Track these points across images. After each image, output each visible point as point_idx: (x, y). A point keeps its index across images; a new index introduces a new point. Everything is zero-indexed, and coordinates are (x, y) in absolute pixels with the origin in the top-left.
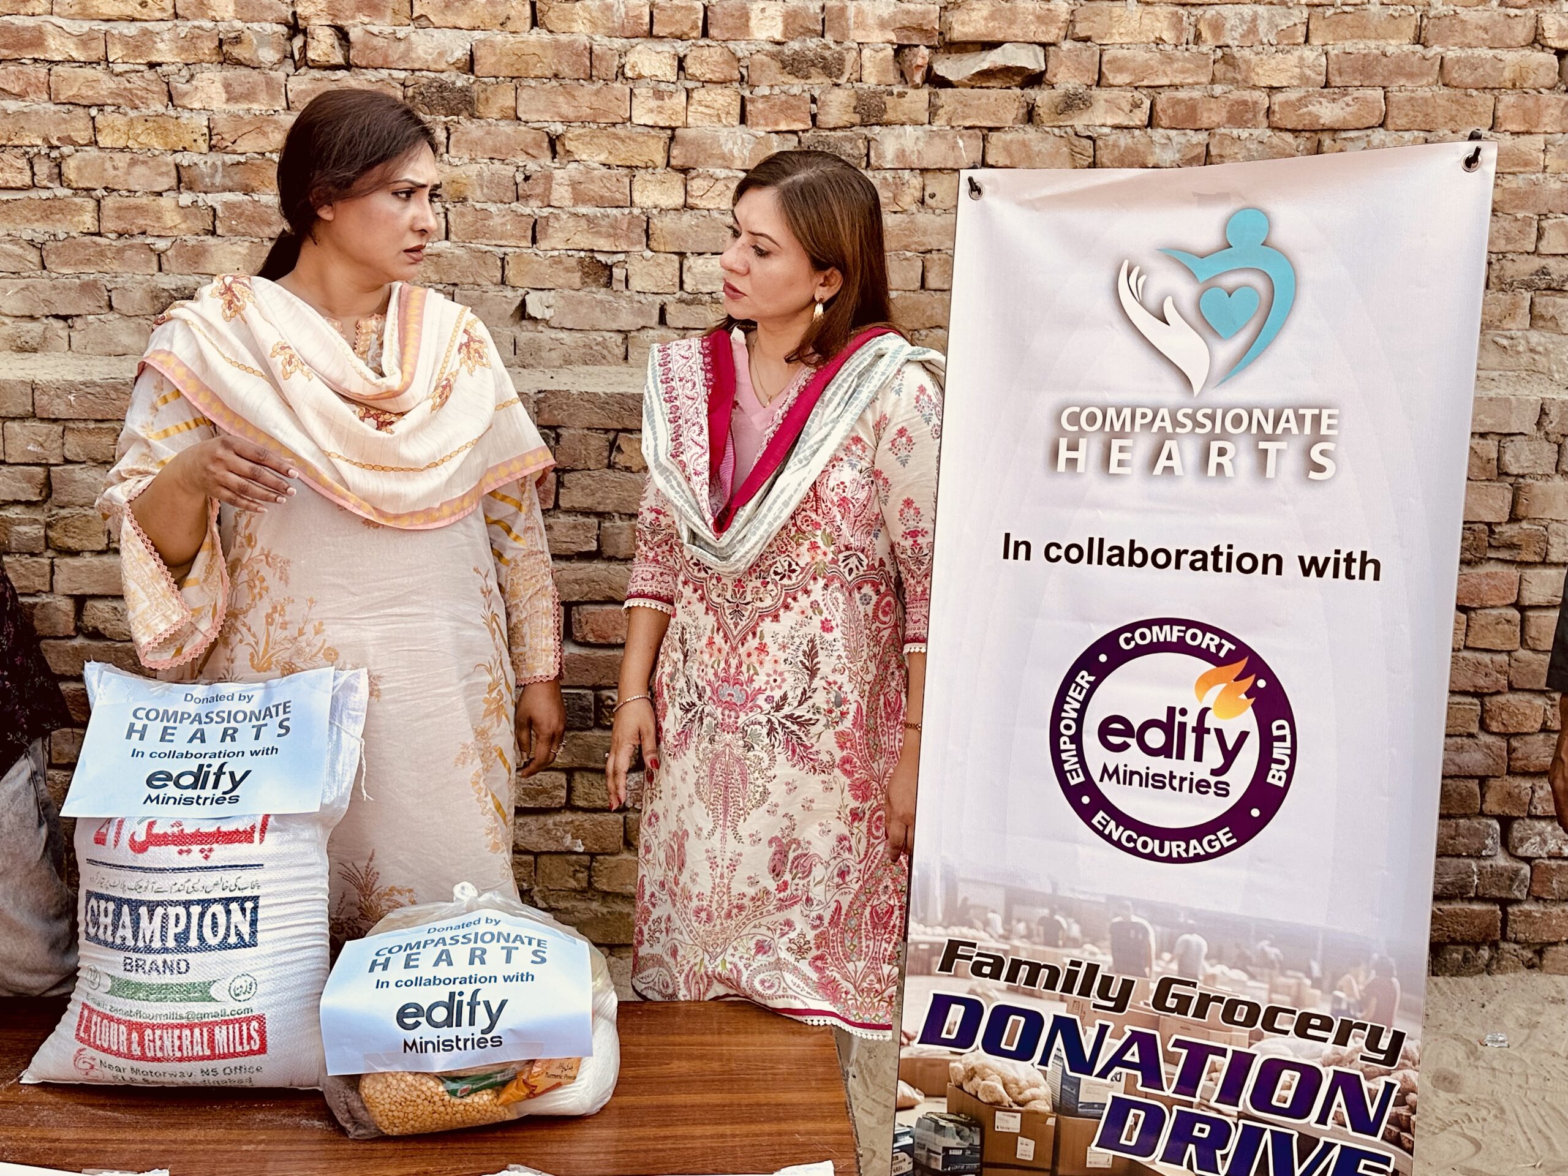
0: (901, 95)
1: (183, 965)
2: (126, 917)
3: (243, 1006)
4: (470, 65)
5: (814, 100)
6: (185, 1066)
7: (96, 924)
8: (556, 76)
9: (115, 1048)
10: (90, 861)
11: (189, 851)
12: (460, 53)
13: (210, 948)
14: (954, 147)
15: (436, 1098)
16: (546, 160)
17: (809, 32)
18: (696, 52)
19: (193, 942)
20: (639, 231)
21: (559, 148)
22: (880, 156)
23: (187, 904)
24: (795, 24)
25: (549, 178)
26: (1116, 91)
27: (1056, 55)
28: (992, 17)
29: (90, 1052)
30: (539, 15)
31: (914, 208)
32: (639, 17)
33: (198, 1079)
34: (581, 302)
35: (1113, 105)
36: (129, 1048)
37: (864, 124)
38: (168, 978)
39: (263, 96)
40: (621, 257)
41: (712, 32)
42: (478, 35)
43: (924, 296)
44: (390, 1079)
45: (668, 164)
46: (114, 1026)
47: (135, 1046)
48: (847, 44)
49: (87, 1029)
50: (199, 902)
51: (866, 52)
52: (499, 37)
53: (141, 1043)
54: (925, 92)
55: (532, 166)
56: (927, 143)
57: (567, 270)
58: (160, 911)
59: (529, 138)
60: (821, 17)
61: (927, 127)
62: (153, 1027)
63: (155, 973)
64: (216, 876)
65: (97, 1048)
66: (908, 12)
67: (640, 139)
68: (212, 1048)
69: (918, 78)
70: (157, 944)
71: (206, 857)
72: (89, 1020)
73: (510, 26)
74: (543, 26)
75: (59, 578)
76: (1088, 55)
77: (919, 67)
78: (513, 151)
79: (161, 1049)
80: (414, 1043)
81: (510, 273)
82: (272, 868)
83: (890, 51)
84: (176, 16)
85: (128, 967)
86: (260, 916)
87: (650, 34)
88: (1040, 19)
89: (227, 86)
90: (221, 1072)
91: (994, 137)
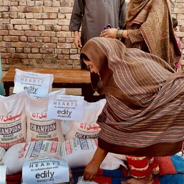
75: (11, 22)
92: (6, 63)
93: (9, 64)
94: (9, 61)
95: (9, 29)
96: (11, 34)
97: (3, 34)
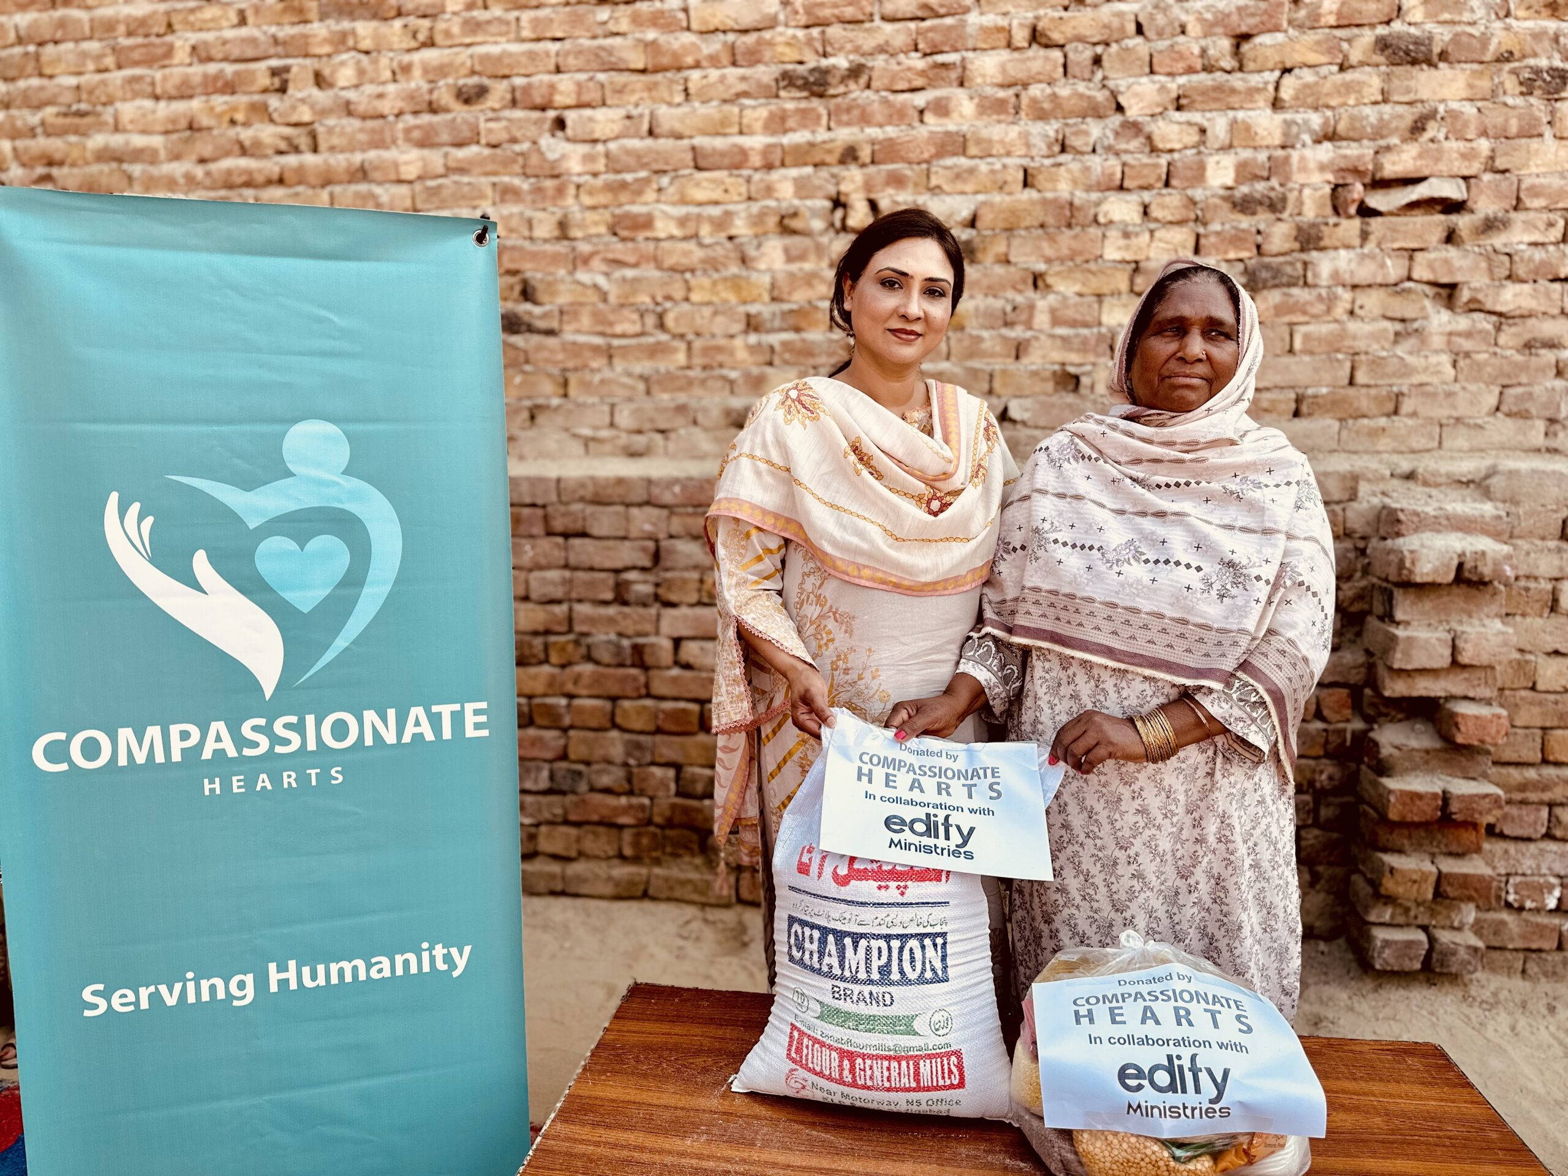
0: (1336, 225)
1: (887, 997)
2: (831, 945)
3: (942, 1040)
4: (972, 223)
5: (1259, 232)
6: (893, 1096)
7: (800, 947)
8: (1042, 226)
9: (827, 1073)
10: (792, 888)
11: (887, 887)
12: (965, 213)
13: (909, 982)
14: (1383, 265)
15: (1161, 1163)
16: (1030, 293)
17: (1257, 178)
18: (1159, 200)
19: (895, 976)
20: (1105, 347)
21: (1040, 283)
22: (1316, 275)
23: (888, 938)
24: (1245, 172)
25: (1031, 307)
26: (1532, 215)
27: (1477, 185)
28: (1420, 156)
29: (802, 1073)
30: (1029, 179)
31: (1345, 317)
32: (1113, 174)
33: (903, 1108)
34: (1053, 405)
35: (1530, 226)
36: (841, 1074)
37: (1302, 250)
38: (874, 1010)
39: (812, 257)
40: (1088, 368)
41: (1174, 182)
42: (981, 197)
43: (1351, 391)
44: (1110, 1137)
45: (1132, 291)
46: (826, 1052)
47: (846, 1073)
48: (1290, 185)
49: (799, 1051)
50: (898, 936)
51: (1307, 192)
52: (997, 198)
53: (852, 1070)
54: (1357, 222)
55: (1019, 299)
56: (1359, 264)
57: (1044, 380)
58: (863, 943)
59: (1018, 276)
60: (1267, 165)
61: (1359, 250)
62: (864, 1057)
63: (862, 1004)
64: (910, 912)
65: (809, 1070)
66: (1345, 157)
67: (1109, 272)
68: (918, 1081)
69: (1353, 210)
70: (862, 975)
71: (902, 894)
72: (800, 1042)
73: (1007, 189)
74: (1033, 186)
75: (664, 624)
76: (1506, 184)
77: (1354, 201)
78: (1003, 287)
79: (871, 1078)
80: (1139, 1106)
81: (997, 385)
82: (957, 906)
83: (1327, 190)
84: (750, 198)
85: (835, 994)
86: (949, 951)
87: (1121, 188)
88: (1464, 156)
89: (786, 251)
90: (924, 1103)
91: (1418, 256)
92: (621, 857)
93: (636, 860)
94: (636, 844)
95: (648, 659)
96: (658, 688)
97: (615, 690)
